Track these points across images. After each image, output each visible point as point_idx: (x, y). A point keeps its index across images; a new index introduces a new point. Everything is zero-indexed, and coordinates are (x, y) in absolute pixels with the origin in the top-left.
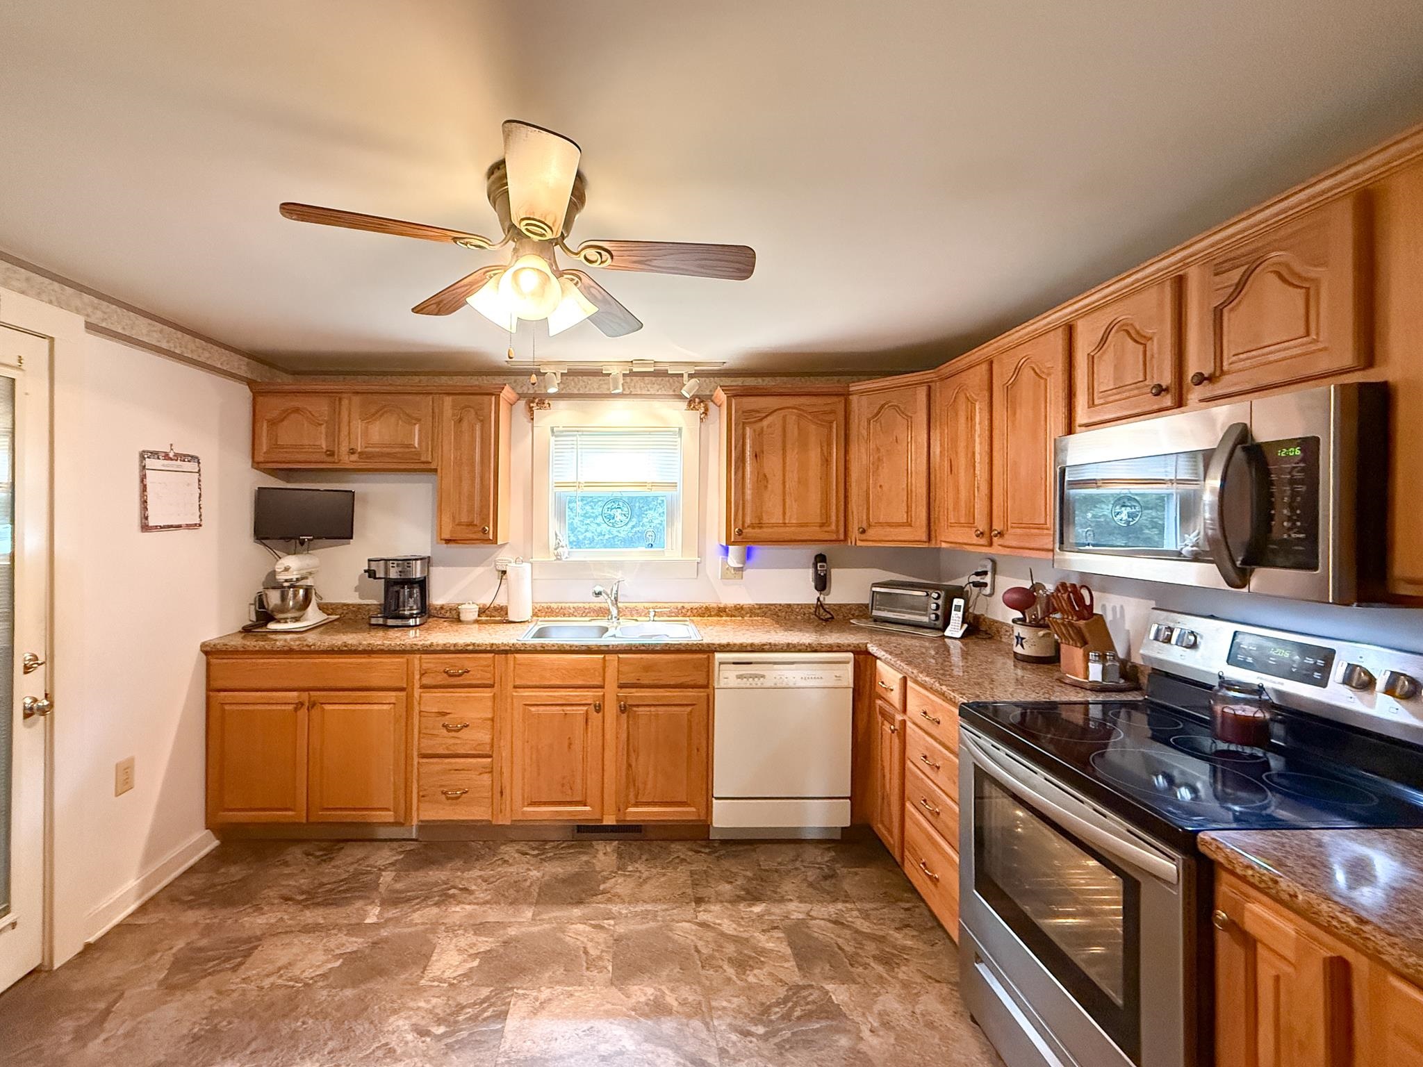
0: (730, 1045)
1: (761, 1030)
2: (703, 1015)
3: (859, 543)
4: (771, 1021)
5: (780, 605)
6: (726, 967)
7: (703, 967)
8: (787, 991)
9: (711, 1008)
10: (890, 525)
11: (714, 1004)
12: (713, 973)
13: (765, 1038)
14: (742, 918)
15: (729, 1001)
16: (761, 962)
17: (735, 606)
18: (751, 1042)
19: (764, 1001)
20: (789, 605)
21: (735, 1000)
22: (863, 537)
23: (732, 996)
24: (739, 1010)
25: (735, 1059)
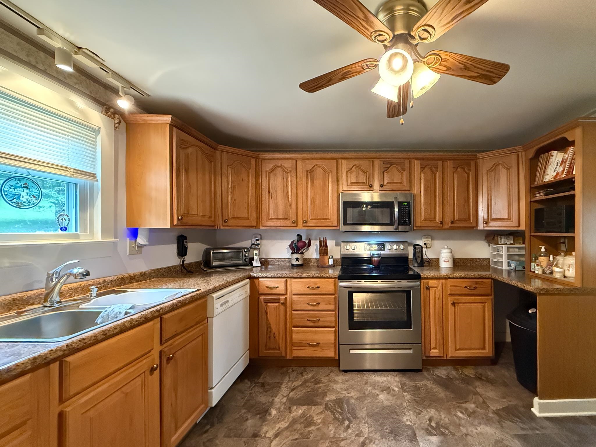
0: (354, 433)
1: (347, 423)
2: (338, 441)
3: (222, 227)
4: (343, 418)
5: (164, 268)
6: (310, 429)
7: (308, 438)
8: (328, 411)
9: (334, 437)
10: (238, 218)
11: (331, 436)
12: (312, 435)
13: (350, 422)
14: (278, 419)
15: (331, 430)
16: (309, 416)
17: (140, 274)
18: (352, 426)
19: (332, 419)
20: (168, 268)
21: (330, 428)
22: (226, 224)
23: (328, 429)
24: (336, 428)
25: (361, 432)
